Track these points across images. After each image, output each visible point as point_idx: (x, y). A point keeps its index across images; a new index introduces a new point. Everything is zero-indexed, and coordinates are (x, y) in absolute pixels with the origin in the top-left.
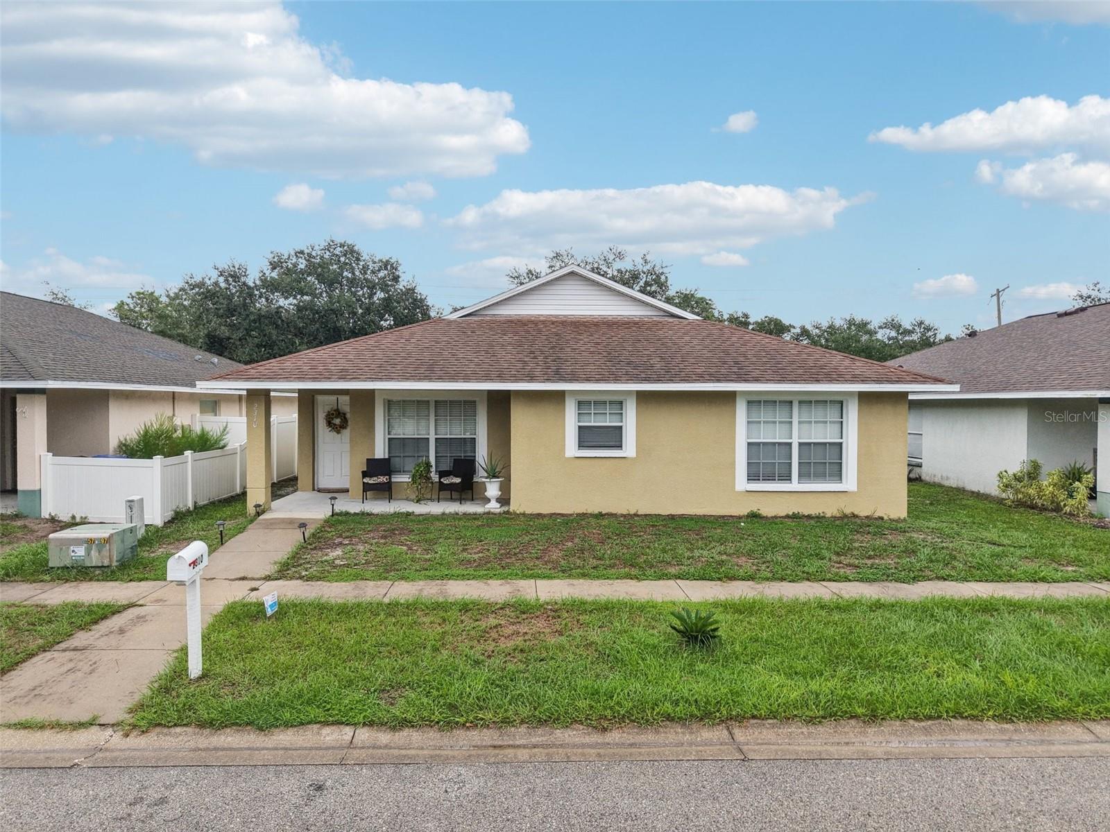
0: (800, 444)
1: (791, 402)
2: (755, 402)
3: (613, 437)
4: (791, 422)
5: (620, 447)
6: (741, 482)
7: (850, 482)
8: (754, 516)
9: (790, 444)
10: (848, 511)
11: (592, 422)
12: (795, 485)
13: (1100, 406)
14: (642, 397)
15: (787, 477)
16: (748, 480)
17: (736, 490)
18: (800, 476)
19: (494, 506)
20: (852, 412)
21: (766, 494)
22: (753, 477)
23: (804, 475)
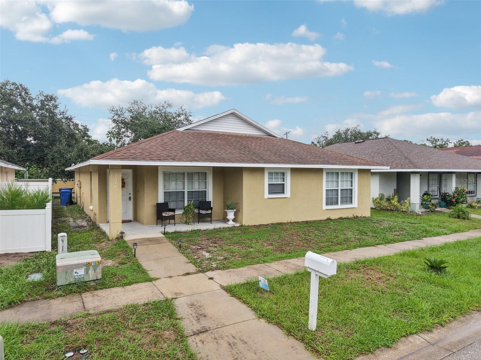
0: (341, 189)
1: (338, 173)
2: (330, 173)
3: (281, 189)
4: (338, 181)
6: (324, 206)
7: (355, 204)
8: (329, 219)
9: (338, 190)
10: (355, 215)
11: (274, 182)
12: (339, 206)
13: (411, 174)
14: (293, 170)
15: (337, 203)
16: (326, 205)
17: (323, 209)
18: (341, 202)
19: (231, 224)
20: (356, 177)
21: (332, 210)
22: (327, 204)
23: (342, 202)
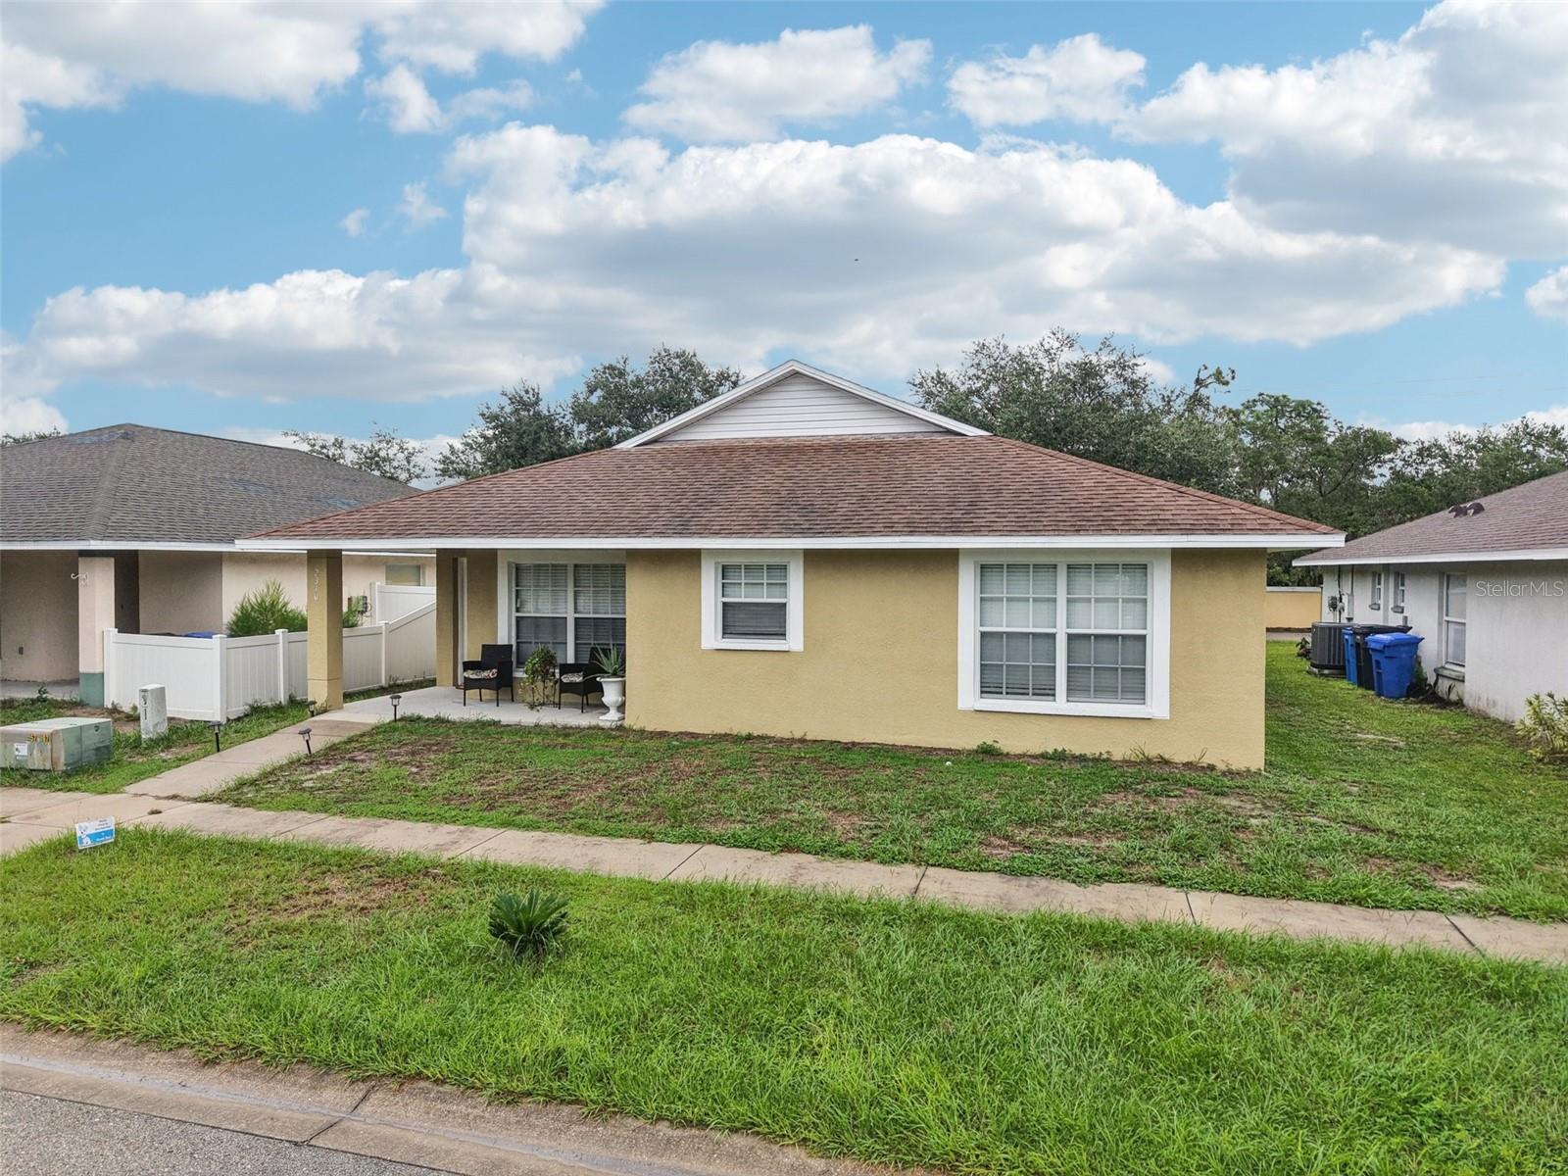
0: (1071, 637)
1: (1055, 567)
2: (990, 567)
3: (769, 620)
4: (1055, 600)
5: (782, 635)
6: (969, 696)
7: (1157, 702)
8: (988, 752)
9: (1053, 636)
10: (1152, 752)
11: (741, 596)
12: (1060, 704)
14: (812, 558)
15: (1048, 692)
16: (982, 692)
17: (960, 708)
18: (1069, 690)
19: (610, 718)
20: (1161, 584)
21: (1010, 717)
22: (989, 687)
23: (1077, 689)
